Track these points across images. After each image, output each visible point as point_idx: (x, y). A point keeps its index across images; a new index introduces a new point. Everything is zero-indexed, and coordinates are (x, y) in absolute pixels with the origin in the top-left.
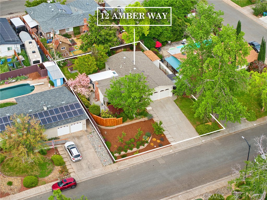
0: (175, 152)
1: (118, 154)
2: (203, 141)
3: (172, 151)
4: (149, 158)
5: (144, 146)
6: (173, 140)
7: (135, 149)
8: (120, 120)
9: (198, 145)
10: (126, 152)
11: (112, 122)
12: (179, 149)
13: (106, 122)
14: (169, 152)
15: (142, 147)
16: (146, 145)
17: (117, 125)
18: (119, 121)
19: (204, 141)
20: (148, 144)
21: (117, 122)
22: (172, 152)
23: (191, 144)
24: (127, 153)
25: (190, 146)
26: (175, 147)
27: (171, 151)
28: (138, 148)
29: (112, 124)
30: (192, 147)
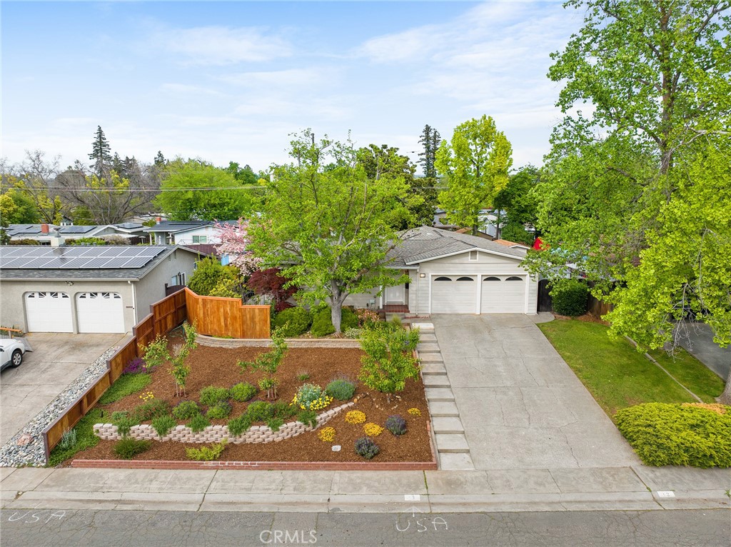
0: (436, 510)
1: (116, 428)
2: (662, 494)
3: (417, 498)
4: (243, 497)
5: (275, 427)
6: (460, 443)
7: (218, 433)
8: (257, 311)
9: (619, 507)
10: (163, 431)
11: (226, 319)
12: (470, 498)
13: (204, 313)
14: (397, 499)
15: (258, 433)
16: (292, 428)
17: (243, 336)
18: (252, 319)
19: (671, 494)
20: (310, 428)
21: (243, 322)
22: (416, 504)
23: (570, 492)
24: (165, 439)
25: (556, 498)
26: (452, 484)
27: (408, 498)
28: (237, 430)
29: (226, 325)
30: (572, 508)
